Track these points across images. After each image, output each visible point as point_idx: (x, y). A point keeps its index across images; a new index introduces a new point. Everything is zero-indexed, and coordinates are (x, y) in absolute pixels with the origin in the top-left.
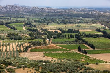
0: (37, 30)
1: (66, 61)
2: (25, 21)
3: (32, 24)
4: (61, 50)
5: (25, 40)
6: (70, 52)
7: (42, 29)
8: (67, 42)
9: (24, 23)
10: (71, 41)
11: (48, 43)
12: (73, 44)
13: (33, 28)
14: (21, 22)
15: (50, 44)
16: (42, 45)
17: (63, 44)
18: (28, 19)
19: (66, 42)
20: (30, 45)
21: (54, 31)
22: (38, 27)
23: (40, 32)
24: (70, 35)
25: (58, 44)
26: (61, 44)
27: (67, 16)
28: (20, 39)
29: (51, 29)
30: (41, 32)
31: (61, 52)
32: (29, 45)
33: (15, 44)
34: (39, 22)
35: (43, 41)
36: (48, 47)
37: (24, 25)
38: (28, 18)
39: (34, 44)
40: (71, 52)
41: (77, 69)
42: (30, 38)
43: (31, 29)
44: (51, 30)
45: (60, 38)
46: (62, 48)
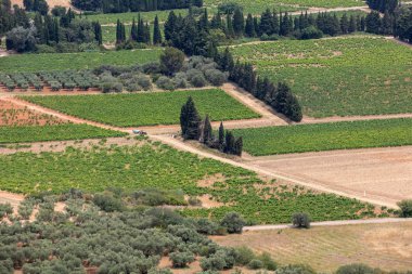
1: (85, 209)
4: (55, 132)
6: (120, 142)
8: (107, 76)
10: (136, 69)
12: (145, 86)
17: (75, 93)
19: (98, 72)
24: (128, 25)
25: (38, 89)
26: (62, 93)
31: (60, 147)
40: (131, 143)
45: (60, 50)
46: (64, 118)
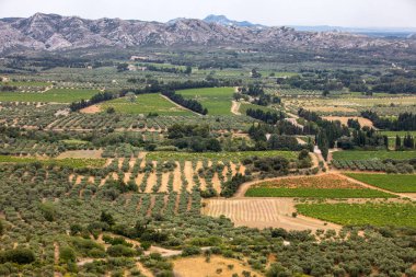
0: (282, 116)
1: (374, 235)
2: (240, 81)
3: (267, 91)
4: (361, 193)
5: (232, 151)
6: (394, 200)
7: (302, 113)
8: (390, 165)
9: (236, 89)
10: (405, 162)
11: (316, 165)
12: (410, 171)
13: (270, 107)
14: (227, 84)
15: (324, 170)
16: (293, 172)
17: (372, 173)
18: (256, 75)
19: (385, 162)
20: (247, 172)
21: (344, 121)
22: (287, 103)
23: (290, 123)
24: (402, 137)
25: (353, 169)
26: (366, 173)
27: (403, 66)
28: (214, 147)
29: (336, 114)
30: (294, 122)
31: (363, 201)
32: (243, 170)
33: (194, 167)
34: (296, 84)
35: (300, 158)
36: (315, 182)
37: (237, 97)
38: (254, 71)
39: (263, 168)
40: (401, 202)
41: (410, 267)
42: (253, 145)
43: (259, 111)
44: (335, 119)
45: (366, 149)
46: (366, 186)
